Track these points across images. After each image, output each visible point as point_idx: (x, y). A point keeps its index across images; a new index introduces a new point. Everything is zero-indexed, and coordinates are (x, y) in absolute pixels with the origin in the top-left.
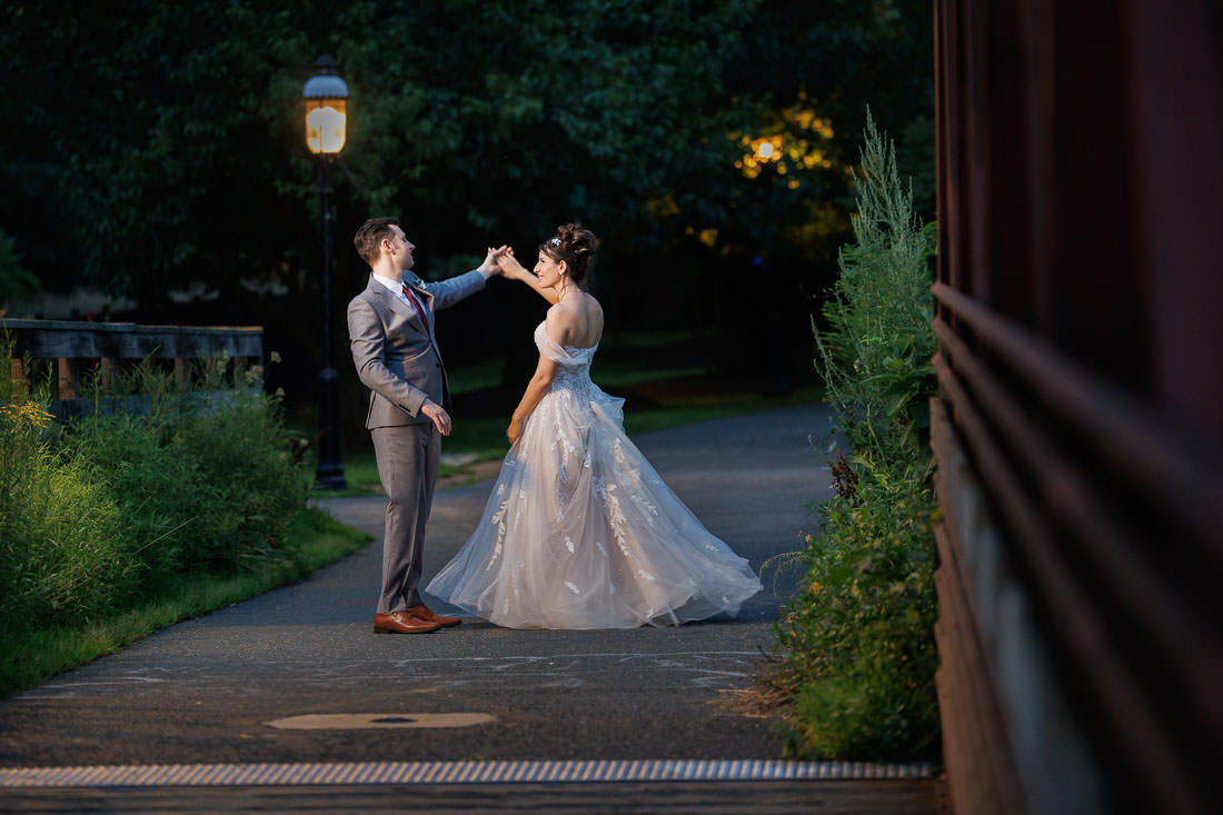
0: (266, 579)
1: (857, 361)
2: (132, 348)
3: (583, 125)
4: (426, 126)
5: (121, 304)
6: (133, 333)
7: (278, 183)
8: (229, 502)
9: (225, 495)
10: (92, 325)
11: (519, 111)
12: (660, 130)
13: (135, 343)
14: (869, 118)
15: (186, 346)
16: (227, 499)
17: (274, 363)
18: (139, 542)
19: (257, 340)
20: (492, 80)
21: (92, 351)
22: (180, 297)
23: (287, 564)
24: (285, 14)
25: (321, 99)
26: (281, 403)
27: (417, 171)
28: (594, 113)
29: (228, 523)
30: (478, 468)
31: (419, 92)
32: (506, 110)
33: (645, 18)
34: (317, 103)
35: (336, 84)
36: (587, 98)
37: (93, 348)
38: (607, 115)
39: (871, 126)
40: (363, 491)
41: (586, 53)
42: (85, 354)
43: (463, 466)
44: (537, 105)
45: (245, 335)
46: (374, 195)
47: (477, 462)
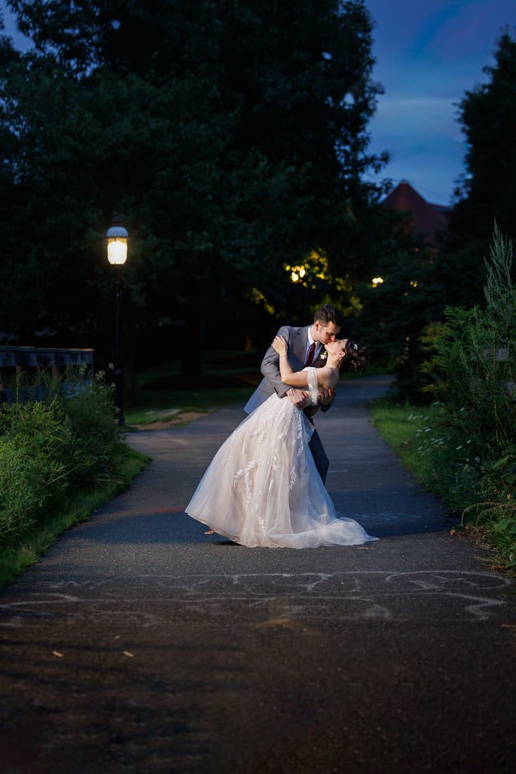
0: (110, 491)
1: (488, 375)
2: (34, 361)
3: (231, 255)
4: (158, 254)
5: (12, 337)
6: (34, 352)
7: (88, 281)
8: (88, 448)
9: (86, 444)
10: (13, 348)
11: (202, 248)
12: (265, 259)
13: (35, 358)
14: (496, 227)
15: (60, 358)
16: (88, 446)
17: (111, 369)
18: (46, 480)
19: (91, 355)
20: (189, 234)
21: (13, 362)
22: (38, 334)
23: (120, 482)
24: (92, 201)
25: (115, 237)
26: (115, 392)
27: (155, 276)
28: (236, 250)
29: (89, 462)
30: (181, 416)
31: (155, 239)
32: (196, 247)
33: (258, 207)
34: (113, 239)
35: (122, 230)
36: (233, 243)
37: (13, 361)
38: (243, 250)
39: (496, 231)
40: (132, 428)
41: (232, 222)
42: (9, 364)
43: (175, 415)
44: (211, 245)
45: (86, 353)
46: (134, 287)
47: (181, 413)
